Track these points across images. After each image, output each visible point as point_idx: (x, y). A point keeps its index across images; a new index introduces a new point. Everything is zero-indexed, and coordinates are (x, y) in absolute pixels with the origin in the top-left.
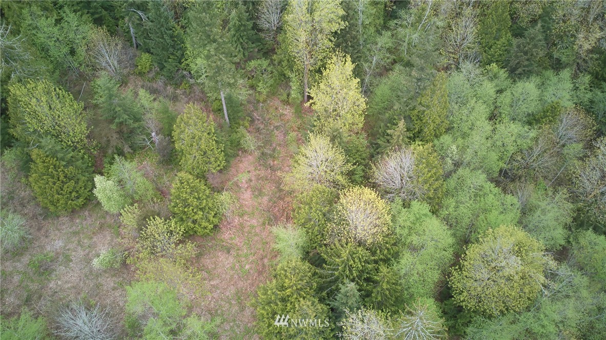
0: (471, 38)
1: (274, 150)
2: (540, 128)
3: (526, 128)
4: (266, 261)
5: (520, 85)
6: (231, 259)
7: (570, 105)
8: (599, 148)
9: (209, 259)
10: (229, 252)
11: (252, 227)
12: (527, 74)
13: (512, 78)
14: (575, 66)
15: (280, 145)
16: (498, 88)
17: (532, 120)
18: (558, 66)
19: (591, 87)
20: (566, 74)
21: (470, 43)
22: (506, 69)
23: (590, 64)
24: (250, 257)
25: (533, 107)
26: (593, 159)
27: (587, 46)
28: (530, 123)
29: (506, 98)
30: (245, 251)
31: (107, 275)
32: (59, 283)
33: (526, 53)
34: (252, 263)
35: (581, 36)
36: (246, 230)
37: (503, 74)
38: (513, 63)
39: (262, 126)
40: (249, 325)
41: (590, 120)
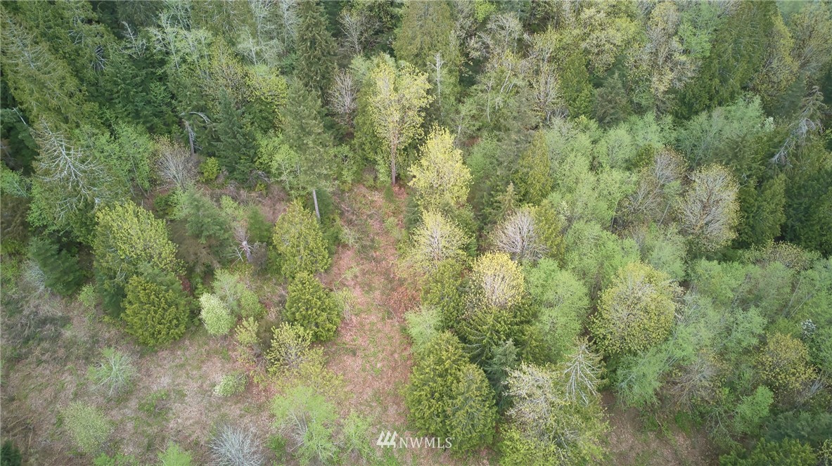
0: (553, 94)
1: (373, 241)
2: (639, 171)
3: (628, 173)
4: (396, 356)
5: (611, 132)
6: (359, 361)
7: (660, 146)
8: (694, 181)
9: (335, 365)
10: (355, 354)
11: (373, 324)
12: (615, 122)
13: (602, 127)
14: (655, 109)
15: (378, 234)
16: (592, 139)
17: (630, 165)
18: (640, 110)
19: (674, 126)
20: (650, 117)
21: (554, 99)
22: (595, 120)
23: (668, 104)
24: (379, 354)
25: (627, 152)
26: (691, 192)
27: (662, 88)
28: (628, 169)
29: (602, 147)
30: (372, 350)
31: (229, 403)
32: (180, 421)
33: (610, 102)
34: (383, 360)
35: (654, 79)
36: (367, 328)
37: (593, 124)
38: (600, 112)
39: (354, 218)
40: (397, 423)
41: (681, 157)
